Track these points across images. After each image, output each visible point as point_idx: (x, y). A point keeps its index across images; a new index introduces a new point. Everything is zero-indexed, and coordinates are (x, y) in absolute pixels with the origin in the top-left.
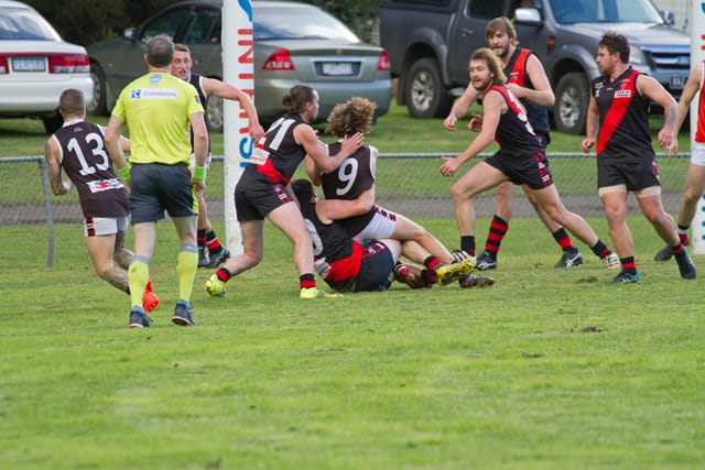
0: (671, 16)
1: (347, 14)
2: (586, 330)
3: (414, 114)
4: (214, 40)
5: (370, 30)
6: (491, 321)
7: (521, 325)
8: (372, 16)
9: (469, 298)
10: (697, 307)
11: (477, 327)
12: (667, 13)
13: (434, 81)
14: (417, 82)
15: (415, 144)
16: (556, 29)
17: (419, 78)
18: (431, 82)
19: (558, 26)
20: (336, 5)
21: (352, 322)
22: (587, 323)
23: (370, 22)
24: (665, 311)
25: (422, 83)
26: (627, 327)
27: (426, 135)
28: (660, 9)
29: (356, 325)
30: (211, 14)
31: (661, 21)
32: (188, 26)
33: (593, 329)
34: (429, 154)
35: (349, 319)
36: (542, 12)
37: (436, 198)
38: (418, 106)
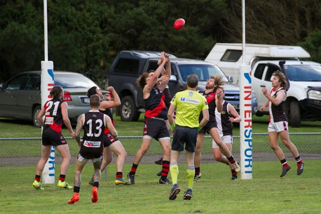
0: (231, 78)
1: (95, 77)
2: (196, 212)
3: (123, 120)
4: (38, 88)
5: (105, 84)
6: (155, 208)
7: (168, 210)
8: (105, 78)
9: (146, 198)
10: (243, 202)
11: (150, 210)
12: (230, 77)
13: (131, 105)
14: (124, 106)
15: (124, 132)
16: (183, 83)
17: (125, 104)
18: (130, 106)
19: (184, 82)
20: (90, 74)
21: (96, 209)
22: (196, 209)
23: (104, 81)
24: (230, 203)
25: (126, 106)
26: (213, 211)
27: (128, 129)
28: (227, 75)
29: (98, 210)
30: (36, 77)
31: (227, 81)
32: (26, 82)
33: (199, 211)
34: (129, 137)
35: (95, 207)
36: (177, 76)
37: (133, 155)
38: (125, 116)
